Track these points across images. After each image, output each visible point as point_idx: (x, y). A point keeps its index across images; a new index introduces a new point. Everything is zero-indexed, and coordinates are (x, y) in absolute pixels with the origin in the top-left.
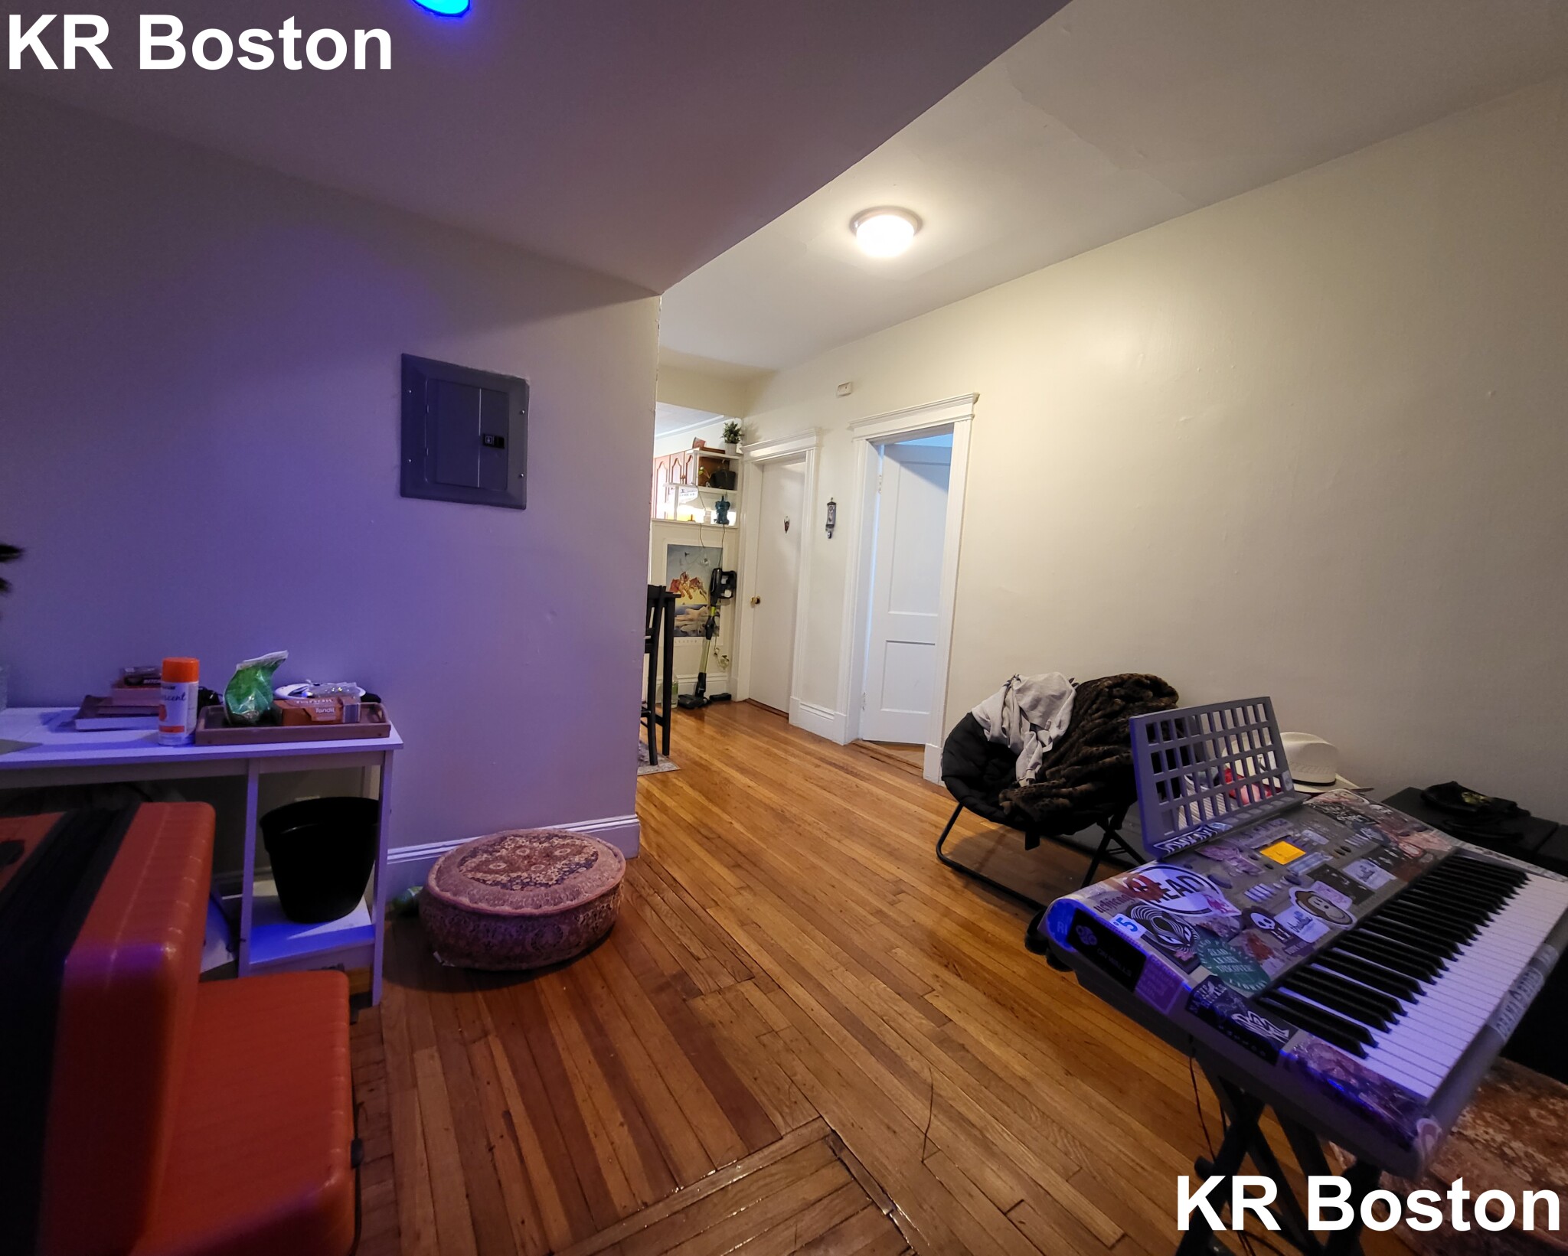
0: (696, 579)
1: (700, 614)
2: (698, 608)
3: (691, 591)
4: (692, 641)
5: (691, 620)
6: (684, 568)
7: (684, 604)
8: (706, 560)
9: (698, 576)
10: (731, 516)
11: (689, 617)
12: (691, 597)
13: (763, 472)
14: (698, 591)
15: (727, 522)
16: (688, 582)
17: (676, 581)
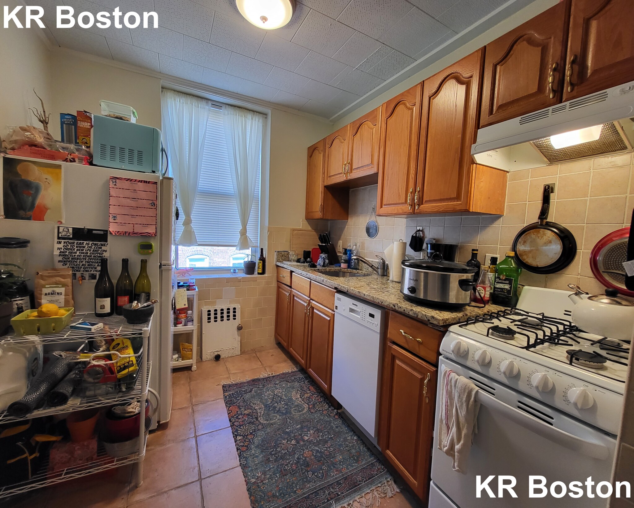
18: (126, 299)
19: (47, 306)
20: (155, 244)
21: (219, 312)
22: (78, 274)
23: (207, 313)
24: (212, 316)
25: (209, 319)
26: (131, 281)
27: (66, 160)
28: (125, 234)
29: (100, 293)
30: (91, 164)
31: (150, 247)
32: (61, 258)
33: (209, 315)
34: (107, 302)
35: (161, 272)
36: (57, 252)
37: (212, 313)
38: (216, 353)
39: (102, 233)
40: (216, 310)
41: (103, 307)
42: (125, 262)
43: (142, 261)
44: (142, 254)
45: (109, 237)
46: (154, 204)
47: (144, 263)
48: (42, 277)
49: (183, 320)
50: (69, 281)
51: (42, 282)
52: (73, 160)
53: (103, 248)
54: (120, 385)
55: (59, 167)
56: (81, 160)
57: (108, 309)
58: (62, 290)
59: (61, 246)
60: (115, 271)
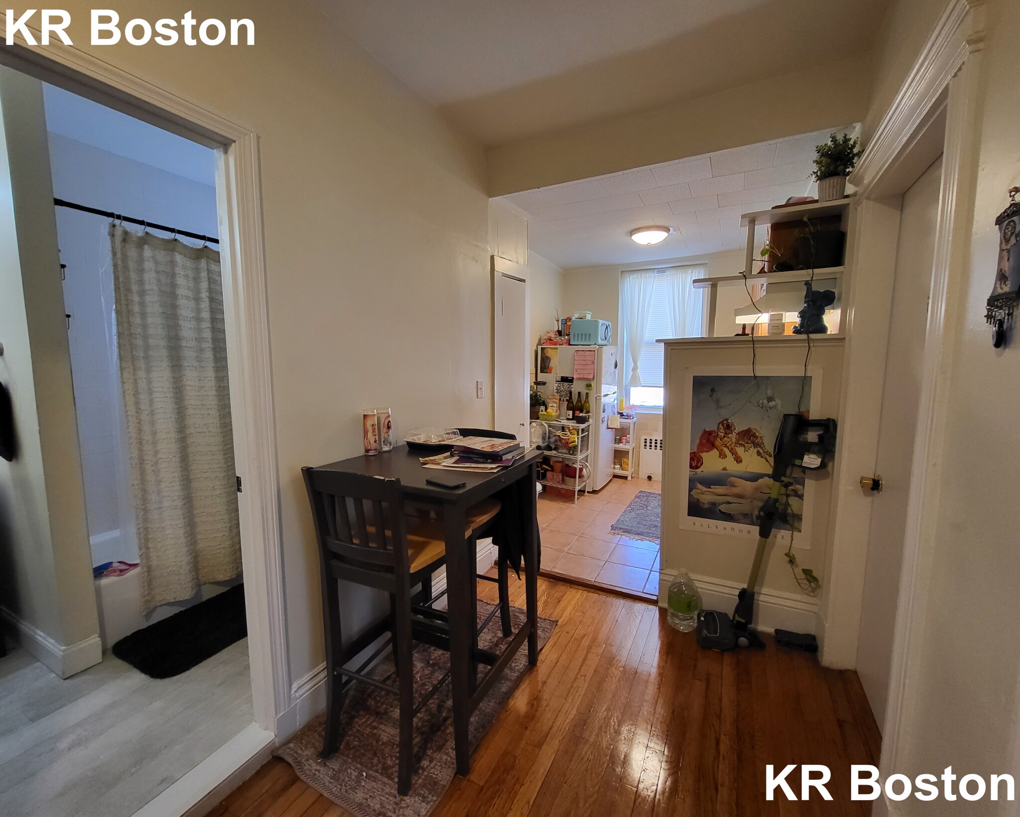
0: (749, 430)
1: (757, 489)
2: (754, 478)
3: (740, 450)
4: (741, 531)
5: (740, 496)
6: (724, 413)
7: (724, 469)
8: (770, 399)
9: (753, 426)
10: (832, 319)
11: (735, 490)
12: (738, 460)
13: (902, 210)
14: (753, 451)
15: (823, 329)
16: (733, 436)
17: (710, 433)
18: (578, 412)
19: (549, 410)
20: (593, 384)
21: (653, 442)
22: (562, 399)
23: (644, 441)
24: (648, 444)
25: (645, 445)
26: (581, 404)
27: (560, 345)
28: (580, 379)
29: (569, 409)
30: (570, 345)
31: (590, 386)
32: (556, 391)
33: (646, 442)
34: (571, 413)
35: (596, 400)
36: (555, 388)
37: (648, 441)
38: (650, 475)
39: (571, 378)
40: (651, 440)
41: (569, 415)
42: (579, 393)
43: (586, 393)
44: (587, 389)
45: (574, 381)
46: (593, 362)
47: (587, 394)
48: (550, 399)
49: (624, 441)
50: (558, 401)
51: (549, 401)
52: (563, 344)
53: (572, 386)
54: (570, 450)
55: (557, 348)
56: (565, 343)
57: (571, 417)
58: (555, 405)
59: (556, 385)
60: (575, 398)
